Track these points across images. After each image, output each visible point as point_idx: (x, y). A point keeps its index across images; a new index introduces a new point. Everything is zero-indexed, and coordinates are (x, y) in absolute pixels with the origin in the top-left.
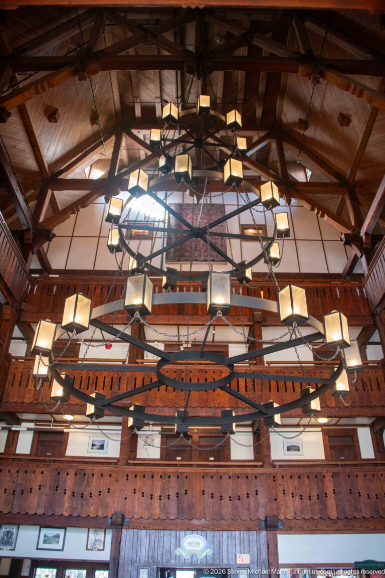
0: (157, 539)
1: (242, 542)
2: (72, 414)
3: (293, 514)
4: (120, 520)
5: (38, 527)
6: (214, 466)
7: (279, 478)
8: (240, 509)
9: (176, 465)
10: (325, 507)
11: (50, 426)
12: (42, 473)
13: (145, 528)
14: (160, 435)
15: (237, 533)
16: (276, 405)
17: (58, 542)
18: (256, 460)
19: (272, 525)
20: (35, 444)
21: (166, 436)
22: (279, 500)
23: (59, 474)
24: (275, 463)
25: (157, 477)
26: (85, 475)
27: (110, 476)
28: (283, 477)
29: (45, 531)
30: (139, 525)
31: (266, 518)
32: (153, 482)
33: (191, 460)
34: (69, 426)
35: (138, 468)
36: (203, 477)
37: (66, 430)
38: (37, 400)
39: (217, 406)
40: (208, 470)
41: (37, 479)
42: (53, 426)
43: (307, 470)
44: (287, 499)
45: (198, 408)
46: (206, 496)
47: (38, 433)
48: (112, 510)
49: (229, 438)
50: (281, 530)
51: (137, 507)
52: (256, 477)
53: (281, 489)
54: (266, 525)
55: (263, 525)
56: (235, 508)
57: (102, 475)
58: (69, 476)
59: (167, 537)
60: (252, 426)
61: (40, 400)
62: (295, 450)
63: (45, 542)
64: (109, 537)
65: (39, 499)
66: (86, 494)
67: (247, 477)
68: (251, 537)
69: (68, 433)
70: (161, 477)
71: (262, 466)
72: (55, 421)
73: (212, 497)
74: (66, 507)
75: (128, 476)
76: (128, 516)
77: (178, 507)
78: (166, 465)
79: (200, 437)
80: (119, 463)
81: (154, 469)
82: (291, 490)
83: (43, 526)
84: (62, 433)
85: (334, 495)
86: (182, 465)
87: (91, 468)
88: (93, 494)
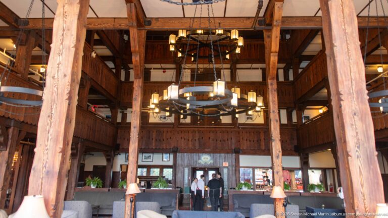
0: (191, 157)
1: (225, 158)
3: (246, 147)
4: (176, 149)
5: (142, 153)
6: (214, 128)
7: (241, 133)
8: (224, 145)
9: (197, 128)
10: (260, 145)
12: (143, 132)
13: (186, 152)
15: (223, 154)
17: (150, 158)
19: (238, 152)
22: (240, 142)
23: (149, 132)
24: (240, 127)
26: (160, 132)
27: (171, 132)
29: (144, 155)
30: (183, 151)
31: (235, 149)
32: (189, 134)
33: (204, 125)
36: (209, 132)
40: (211, 129)
44: (244, 141)
46: (210, 140)
48: (173, 146)
50: (241, 153)
51: (182, 144)
52: (231, 132)
53: (241, 137)
54: (235, 151)
56: (222, 144)
57: (168, 132)
58: (154, 133)
59: (195, 156)
62: (250, 119)
63: (145, 159)
64: (171, 156)
65: (142, 142)
66: (162, 140)
67: (228, 132)
68: (229, 156)
70: (192, 132)
71: (234, 128)
73: (213, 140)
74: (153, 145)
75: (178, 132)
76: (179, 148)
77: (199, 144)
78: (193, 125)
80: (175, 127)
82: (246, 138)
85: (264, 140)
86: (200, 127)
87: (163, 129)
88: (164, 139)
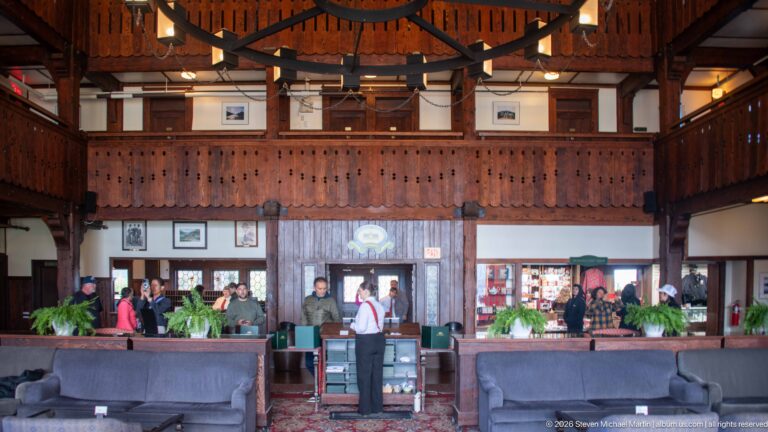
0: (323, 231)
1: (432, 234)
2: (193, 70)
3: (499, 200)
4: (274, 209)
5: (171, 223)
6: (397, 137)
7: (484, 154)
8: (430, 194)
9: (344, 137)
10: (541, 192)
11: (164, 89)
12: (164, 153)
13: (307, 218)
14: (321, 98)
15: (426, 223)
16: (486, 47)
17: (199, 239)
18: (455, 128)
19: (470, 213)
20: (148, 116)
21: (329, 98)
22: (482, 182)
23: (187, 154)
24: (480, 134)
25: (320, 153)
26: (222, 153)
27: (256, 153)
28: (489, 152)
29: (179, 227)
30: (298, 215)
31: (464, 205)
32: (315, 159)
33: (365, 130)
34: (191, 89)
35: (293, 142)
36: (382, 153)
37: (187, 94)
38: (139, 51)
39: (401, 52)
40: (388, 143)
41: (159, 163)
42: (169, 89)
43: (524, 144)
44: (493, 181)
45: (374, 55)
46: (386, 176)
47: (149, 101)
48: (264, 197)
49: (418, 95)
50: (482, 219)
51: (295, 192)
52: (453, 152)
53: (485, 168)
54: (463, 213)
55: (460, 212)
56: (424, 191)
57: (245, 153)
58: (200, 157)
59: (337, 229)
60: (450, 82)
61: (143, 51)
62: (509, 117)
63: (182, 240)
64: (262, 231)
65: (166, 187)
66: (227, 178)
67: (441, 152)
68: (443, 228)
69: (191, 99)
70: (325, 153)
71: (462, 138)
72: (171, 82)
73: (394, 178)
74: (202, 196)
75: (280, 153)
76: (284, 205)
77: (349, 191)
78: (331, 137)
79: (377, 99)
80: (268, 136)
81: (316, 142)
82: (499, 170)
83: (176, 220)
84: (182, 98)
85: (554, 177)
86: (353, 137)
87: (228, 143)
88: (236, 178)
